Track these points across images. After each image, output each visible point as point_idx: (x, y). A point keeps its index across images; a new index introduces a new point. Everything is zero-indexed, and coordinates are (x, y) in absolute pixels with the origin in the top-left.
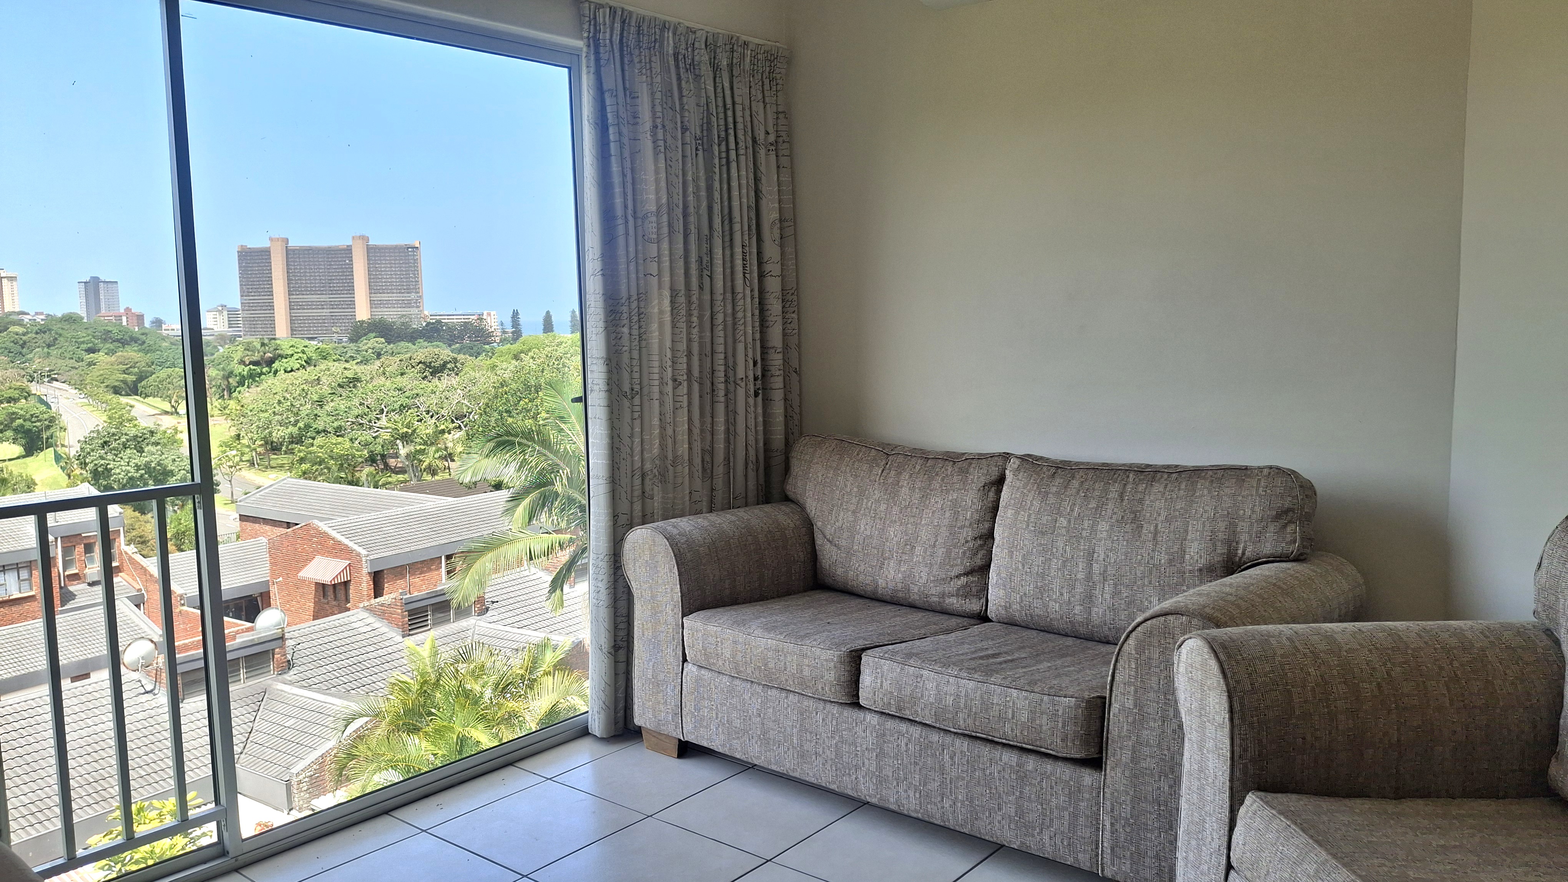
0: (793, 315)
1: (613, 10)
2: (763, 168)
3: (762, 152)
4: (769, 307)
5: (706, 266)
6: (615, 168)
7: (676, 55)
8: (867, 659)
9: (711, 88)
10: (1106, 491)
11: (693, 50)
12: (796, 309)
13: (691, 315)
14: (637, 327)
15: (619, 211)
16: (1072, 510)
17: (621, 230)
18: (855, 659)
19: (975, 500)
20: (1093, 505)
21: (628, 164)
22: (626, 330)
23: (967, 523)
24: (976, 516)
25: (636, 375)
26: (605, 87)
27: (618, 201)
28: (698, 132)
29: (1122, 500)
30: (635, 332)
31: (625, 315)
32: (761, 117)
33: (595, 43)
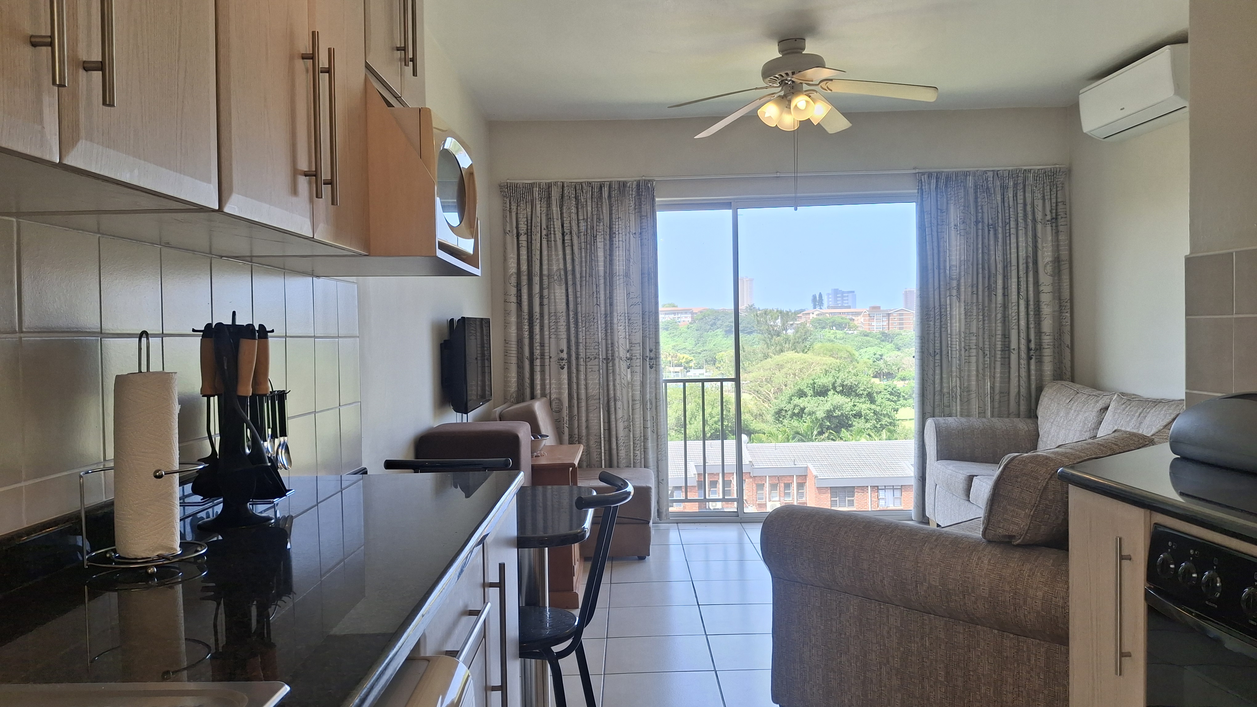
0: (1066, 314)
1: (930, 175)
2: (1039, 235)
3: (1039, 227)
4: (1042, 310)
5: (990, 289)
6: (929, 247)
7: (976, 187)
8: (975, 478)
9: (999, 198)
10: (1136, 412)
11: (987, 182)
12: (1069, 310)
13: (979, 315)
14: (939, 321)
15: (930, 267)
16: (1120, 422)
17: (930, 275)
18: (970, 479)
19: (1094, 417)
20: (1128, 419)
21: (935, 244)
22: (932, 323)
25: (938, 345)
26: (925, 210)
27: (930, 262)
28: (990, 222)
30: (938, 324)
31: (932, 316)
32: (1040, 208)
33: (921, 191)
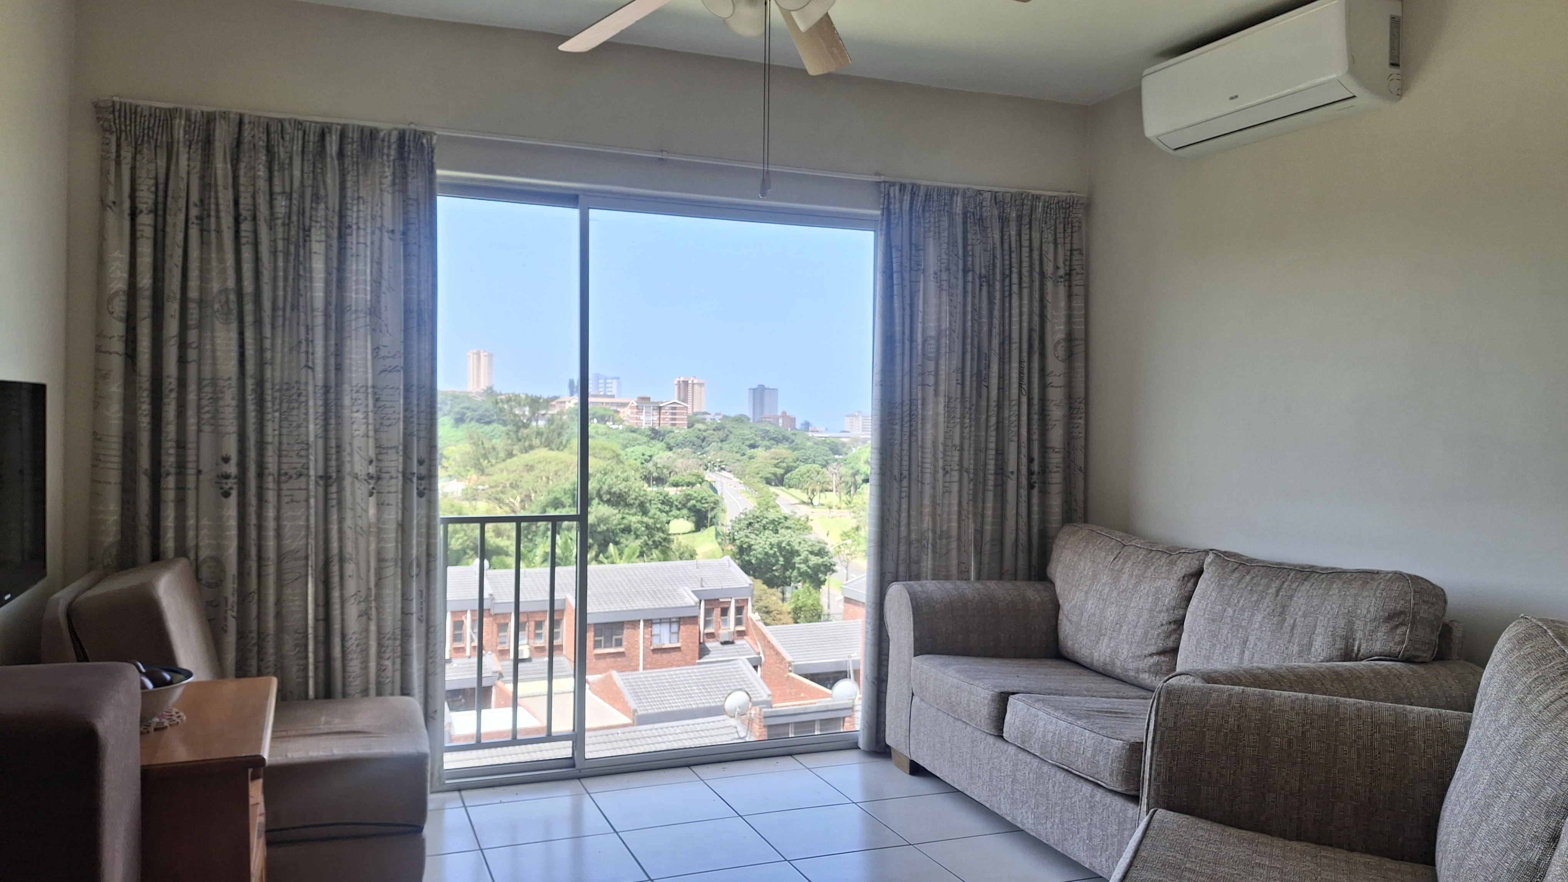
0: (1080, 421)
1: (902, 187)
2: (1049, 298)
3: (1049, 285)
4: (1050, 413)
5: (981, 378)
6: (897, 304)
7: (965, 214)
8: (1012, 699)
9: (997, 236)
10: (1268, 586)
11: (981, 208)
12: (1083, 415)
13: (964, 417)
14: (908, 425)
15: (898, 336)
16: (1238, 602)
17: (898, 351)
18: (1003, 699)
19: (1174, 589)
21: (907, 301)
22: (898, 427)
23: (1165, 608)
24: (1173, 603)
25: (905, 463)
26: (893, 244)
27: (898, 329)
28: (983, 272)
29: (1277, 596)
30: (906, 429)
31: (898, 416)
32: (1051, 256)
33: (887, 212)
